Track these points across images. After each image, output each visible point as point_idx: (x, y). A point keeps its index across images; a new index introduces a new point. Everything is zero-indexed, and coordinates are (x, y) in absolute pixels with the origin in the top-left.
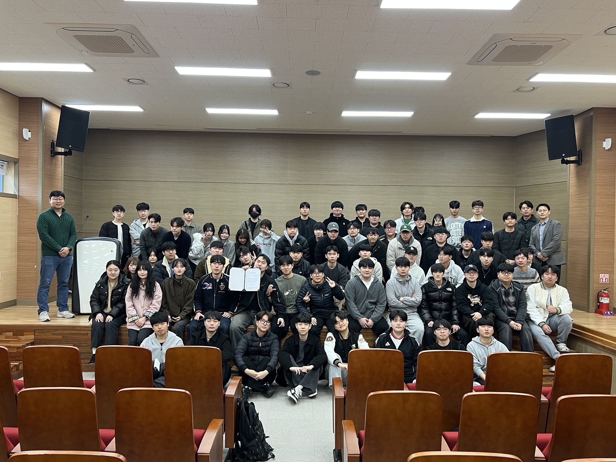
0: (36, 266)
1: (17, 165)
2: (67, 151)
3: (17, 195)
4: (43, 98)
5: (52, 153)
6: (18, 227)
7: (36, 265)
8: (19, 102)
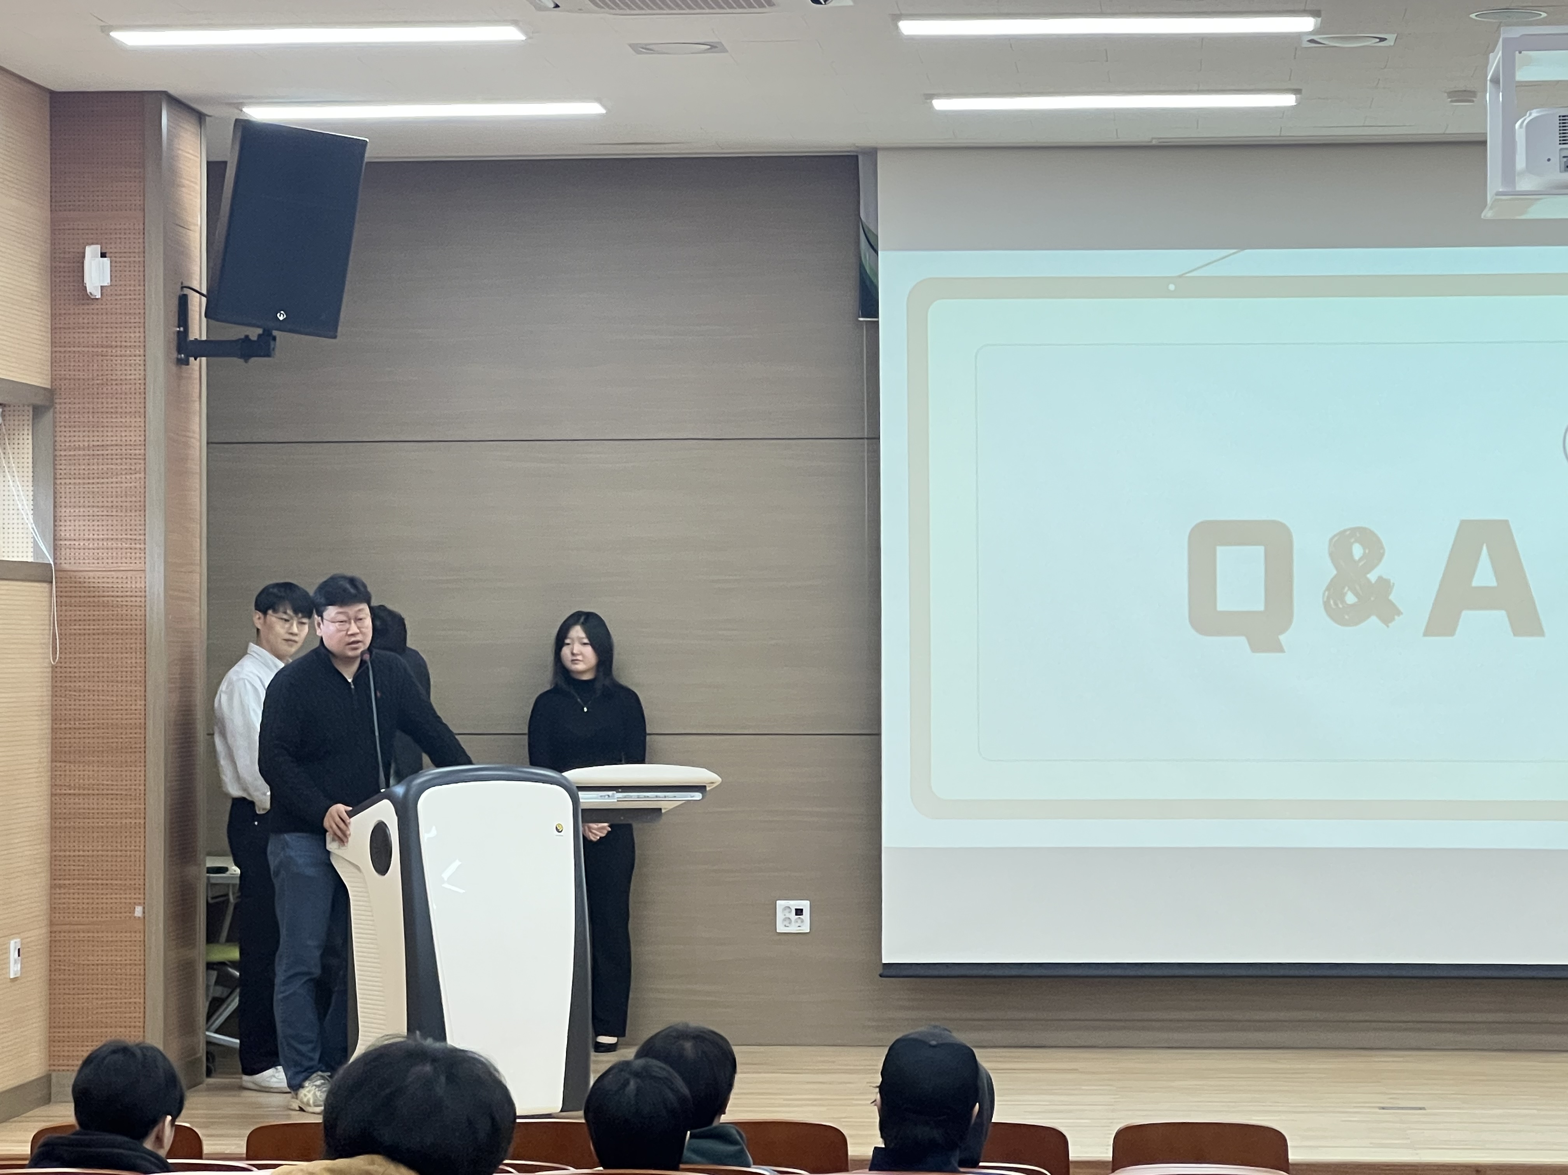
0: (138, 911)
1: (48, 417)
2: (254, 338)
3: (50, 564)
4: (165, 94)
5: (178, 353)
6: (54, 720)
7: (140, 904)
8: (51, 116)
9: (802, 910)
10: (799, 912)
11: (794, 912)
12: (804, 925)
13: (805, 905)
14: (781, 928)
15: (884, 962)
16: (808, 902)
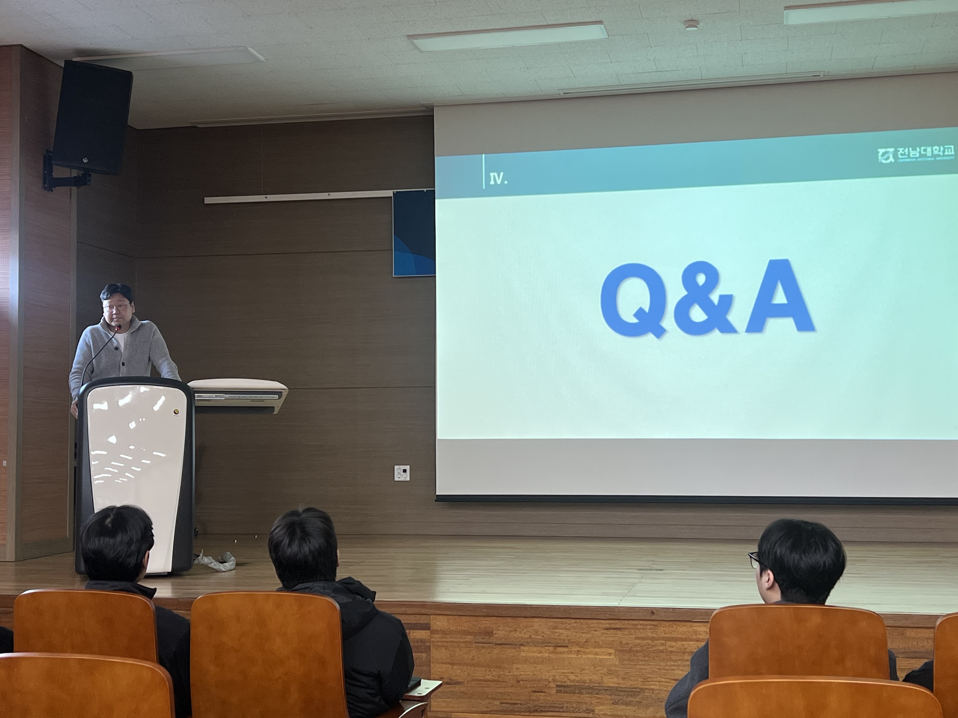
0: (5, 463)
2: (81, 176)
4: (20, 46)
5: (45, 183)
7: (5, 460)
9: (406, 470)
10: (405, 471)
11: (402, 471)
12: (406, 477)
13: (408, 468)
14: (396, 479)
15: (437, 494)
16: (409, 466)
